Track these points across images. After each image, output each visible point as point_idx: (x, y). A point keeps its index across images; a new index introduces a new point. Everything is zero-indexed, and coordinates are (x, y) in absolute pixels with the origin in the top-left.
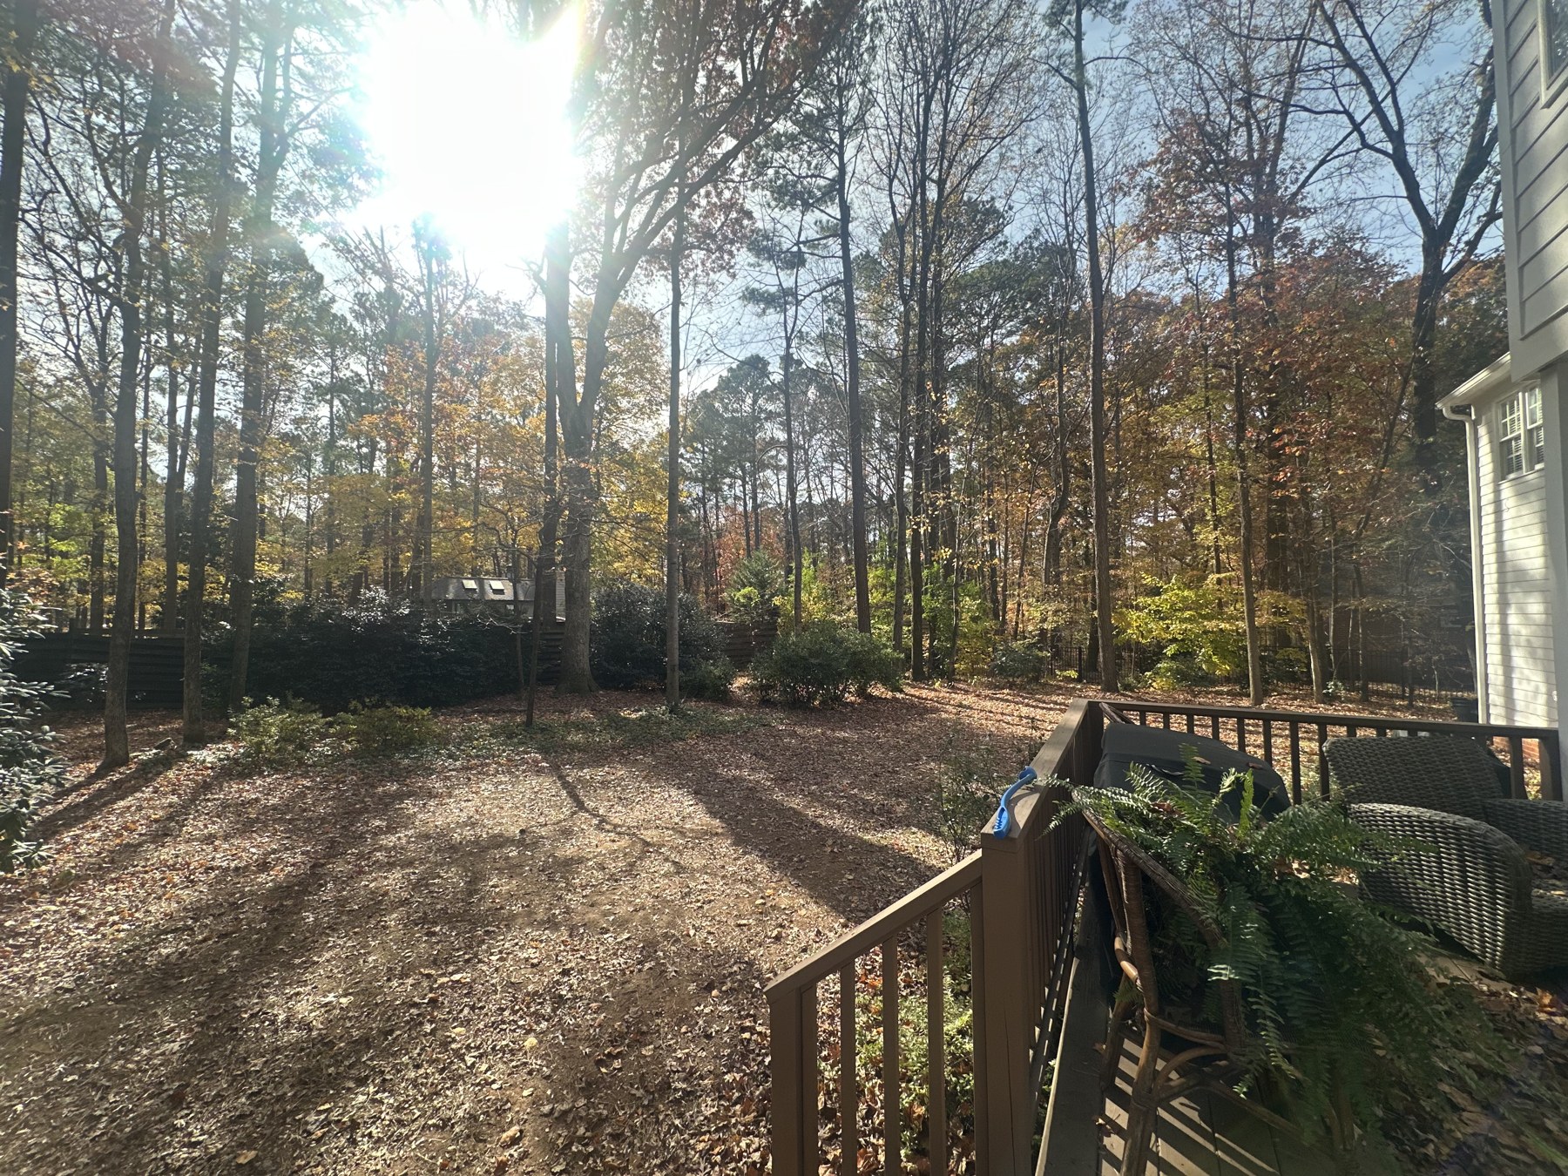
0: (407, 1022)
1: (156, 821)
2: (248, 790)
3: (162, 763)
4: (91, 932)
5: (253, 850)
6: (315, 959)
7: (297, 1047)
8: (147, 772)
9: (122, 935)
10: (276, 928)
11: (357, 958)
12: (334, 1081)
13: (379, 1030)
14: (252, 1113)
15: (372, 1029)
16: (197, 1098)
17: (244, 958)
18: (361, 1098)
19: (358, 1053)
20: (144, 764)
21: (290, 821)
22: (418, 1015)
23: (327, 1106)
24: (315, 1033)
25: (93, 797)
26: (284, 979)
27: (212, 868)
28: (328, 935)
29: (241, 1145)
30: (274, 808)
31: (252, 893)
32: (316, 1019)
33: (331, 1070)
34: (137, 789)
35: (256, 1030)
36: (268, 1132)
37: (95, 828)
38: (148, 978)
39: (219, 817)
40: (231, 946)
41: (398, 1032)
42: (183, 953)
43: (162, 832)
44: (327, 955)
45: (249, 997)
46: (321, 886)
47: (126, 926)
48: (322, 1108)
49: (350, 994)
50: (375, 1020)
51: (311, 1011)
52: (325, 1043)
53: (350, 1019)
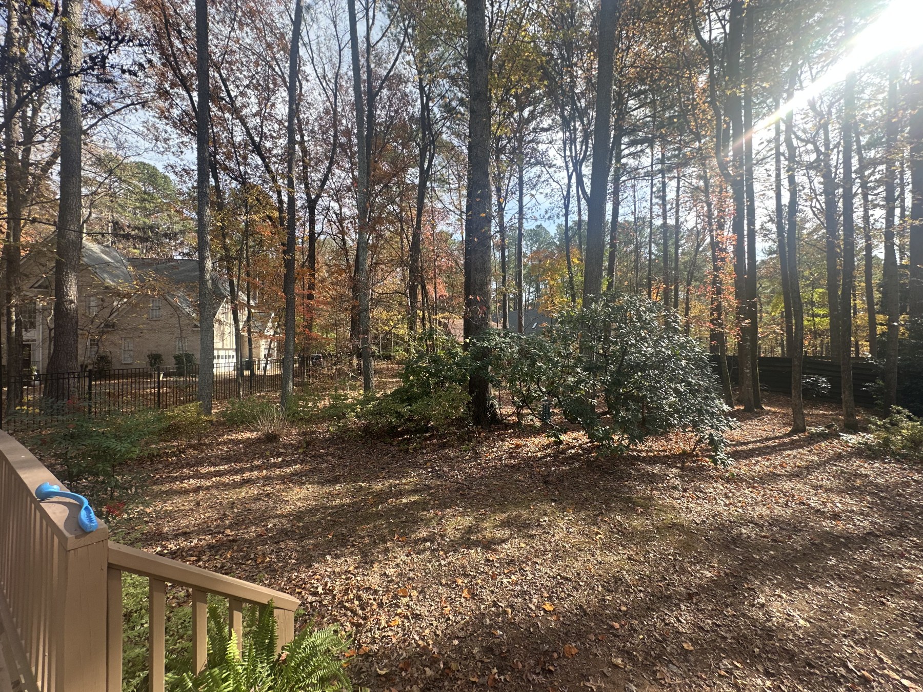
0: (830, 673)
1: (799, 467)
2: (867, 468)
3: (823, 437)
4: (726, 505)
5: (838, 505)
6: (810, 586)
7: (754, 621)
8: (813, 439)
9: (736, 513)
10: (804, 554)
11: (839, 606)
12: (756, 658)
13: (807, 658)
14: (707, 631)
15: (803, 653)
16: (696, 604)
17: (774, 558)
18: (759, 681)
19: (782, 658)
20: (812, 434)
21: (881, 498)
22: (842, 676)
23: (739, 665)
24: (769, 624)
25: (780, 445)
26: (781, 583)
27: (804, 504)
28: (833, 579)
29: (691, 640)
30: (877, 486)
31: (812, 528)
32: (777, 617)
33: (757, 650)
34: (801, 447)
35: (745, 597)
36: (705, 646)
37: (769, 460)
38: (725, 539)
39: (834, 477)
40: (773, 548)
41: (818, 672)
42: (749, 537)
43: (797, 474)
44: (818, 589)
45: (757, 578)
46: (862, 548)
47: (740, 510)
48: (735, 663)
49: (810, 622)
50: (809, 650)
51: (779, 611)
52: (769, 634)
53: (795, 635)
